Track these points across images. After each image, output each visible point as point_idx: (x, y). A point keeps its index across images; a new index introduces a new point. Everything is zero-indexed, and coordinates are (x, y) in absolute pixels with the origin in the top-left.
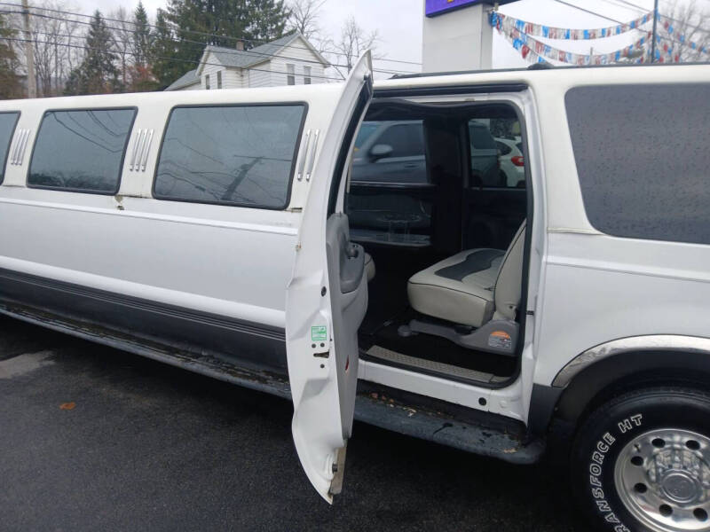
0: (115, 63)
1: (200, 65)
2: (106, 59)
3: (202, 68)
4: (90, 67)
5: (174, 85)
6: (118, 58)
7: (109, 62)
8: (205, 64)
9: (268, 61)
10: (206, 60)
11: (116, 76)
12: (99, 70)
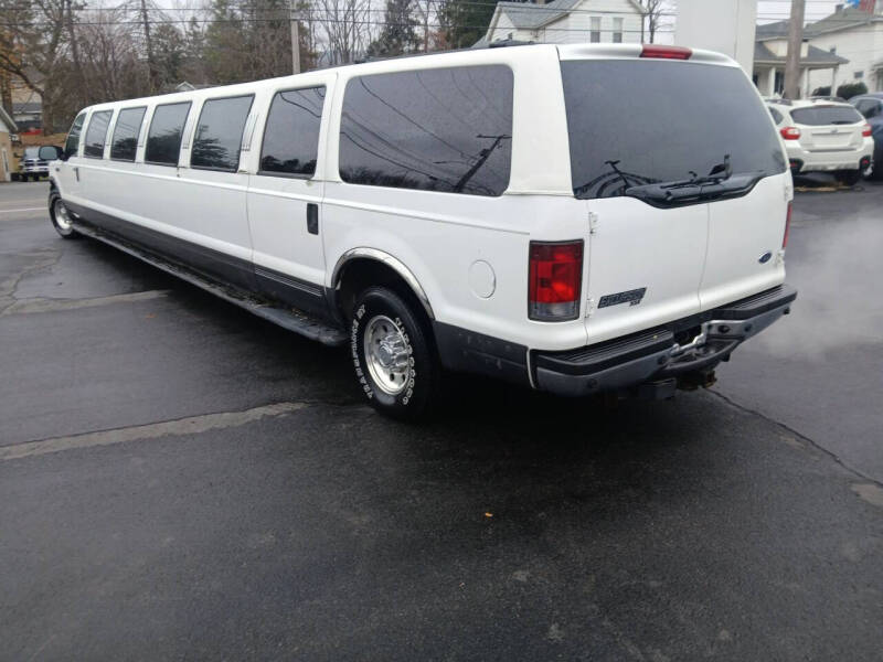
0: (418, 31)
1: (489, 31)
2: (406, 26)
3: (492, 33)
4: (390, 38)
5: (476, 45)
6: (418, 24)
7: (410, 29)
8: (494, 28)
9: (567, 15)
10: (496, 25)
11: (417, 45)
12: (399, 40)
